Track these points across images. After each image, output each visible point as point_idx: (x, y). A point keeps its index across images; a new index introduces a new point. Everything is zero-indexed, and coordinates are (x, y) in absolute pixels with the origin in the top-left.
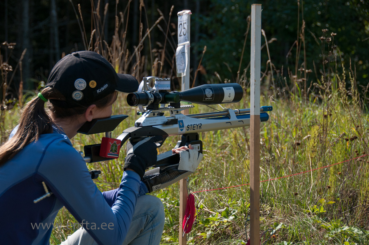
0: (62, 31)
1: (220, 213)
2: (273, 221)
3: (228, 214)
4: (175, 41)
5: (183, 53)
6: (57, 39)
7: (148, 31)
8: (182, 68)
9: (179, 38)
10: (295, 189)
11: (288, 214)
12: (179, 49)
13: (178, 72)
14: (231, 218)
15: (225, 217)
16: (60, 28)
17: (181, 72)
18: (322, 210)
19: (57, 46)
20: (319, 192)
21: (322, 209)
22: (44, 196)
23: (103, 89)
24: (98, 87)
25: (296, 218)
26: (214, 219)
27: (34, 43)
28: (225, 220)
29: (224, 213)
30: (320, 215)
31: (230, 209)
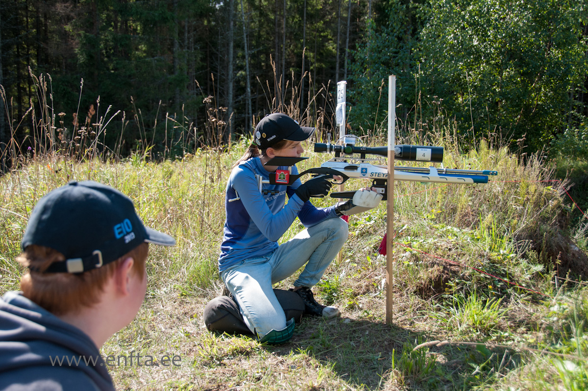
0: (254, 102)
1: (365, 219)
2: (401, 224)
3: (370, 219)
4: (334, 103)
5: (341, 110)
6: (250, 107)
7: (314, 98)
8: (340, 120)
9: (338, 100)
10: (415, 203)
11: (410, 219)
12: (337, 108)
13: (337, 123)
14: (373, 222)
15: (368, 221)
16: (252, 100)
17: (340, 123)
18: (433, 217)
19: (250, 112)
20: (431, 205)
21: (433, 215)
22: (235, 199)
23: (272, 138)
24: (268, 137)
25: (415, 221)
26: (361, 222)
27: (235, 111)
28: (368, 223)
29: (368, 219)
30: (432, 220)
31: (372, 216)
